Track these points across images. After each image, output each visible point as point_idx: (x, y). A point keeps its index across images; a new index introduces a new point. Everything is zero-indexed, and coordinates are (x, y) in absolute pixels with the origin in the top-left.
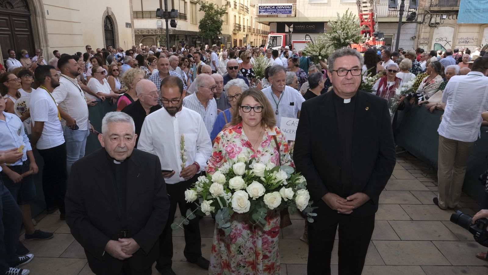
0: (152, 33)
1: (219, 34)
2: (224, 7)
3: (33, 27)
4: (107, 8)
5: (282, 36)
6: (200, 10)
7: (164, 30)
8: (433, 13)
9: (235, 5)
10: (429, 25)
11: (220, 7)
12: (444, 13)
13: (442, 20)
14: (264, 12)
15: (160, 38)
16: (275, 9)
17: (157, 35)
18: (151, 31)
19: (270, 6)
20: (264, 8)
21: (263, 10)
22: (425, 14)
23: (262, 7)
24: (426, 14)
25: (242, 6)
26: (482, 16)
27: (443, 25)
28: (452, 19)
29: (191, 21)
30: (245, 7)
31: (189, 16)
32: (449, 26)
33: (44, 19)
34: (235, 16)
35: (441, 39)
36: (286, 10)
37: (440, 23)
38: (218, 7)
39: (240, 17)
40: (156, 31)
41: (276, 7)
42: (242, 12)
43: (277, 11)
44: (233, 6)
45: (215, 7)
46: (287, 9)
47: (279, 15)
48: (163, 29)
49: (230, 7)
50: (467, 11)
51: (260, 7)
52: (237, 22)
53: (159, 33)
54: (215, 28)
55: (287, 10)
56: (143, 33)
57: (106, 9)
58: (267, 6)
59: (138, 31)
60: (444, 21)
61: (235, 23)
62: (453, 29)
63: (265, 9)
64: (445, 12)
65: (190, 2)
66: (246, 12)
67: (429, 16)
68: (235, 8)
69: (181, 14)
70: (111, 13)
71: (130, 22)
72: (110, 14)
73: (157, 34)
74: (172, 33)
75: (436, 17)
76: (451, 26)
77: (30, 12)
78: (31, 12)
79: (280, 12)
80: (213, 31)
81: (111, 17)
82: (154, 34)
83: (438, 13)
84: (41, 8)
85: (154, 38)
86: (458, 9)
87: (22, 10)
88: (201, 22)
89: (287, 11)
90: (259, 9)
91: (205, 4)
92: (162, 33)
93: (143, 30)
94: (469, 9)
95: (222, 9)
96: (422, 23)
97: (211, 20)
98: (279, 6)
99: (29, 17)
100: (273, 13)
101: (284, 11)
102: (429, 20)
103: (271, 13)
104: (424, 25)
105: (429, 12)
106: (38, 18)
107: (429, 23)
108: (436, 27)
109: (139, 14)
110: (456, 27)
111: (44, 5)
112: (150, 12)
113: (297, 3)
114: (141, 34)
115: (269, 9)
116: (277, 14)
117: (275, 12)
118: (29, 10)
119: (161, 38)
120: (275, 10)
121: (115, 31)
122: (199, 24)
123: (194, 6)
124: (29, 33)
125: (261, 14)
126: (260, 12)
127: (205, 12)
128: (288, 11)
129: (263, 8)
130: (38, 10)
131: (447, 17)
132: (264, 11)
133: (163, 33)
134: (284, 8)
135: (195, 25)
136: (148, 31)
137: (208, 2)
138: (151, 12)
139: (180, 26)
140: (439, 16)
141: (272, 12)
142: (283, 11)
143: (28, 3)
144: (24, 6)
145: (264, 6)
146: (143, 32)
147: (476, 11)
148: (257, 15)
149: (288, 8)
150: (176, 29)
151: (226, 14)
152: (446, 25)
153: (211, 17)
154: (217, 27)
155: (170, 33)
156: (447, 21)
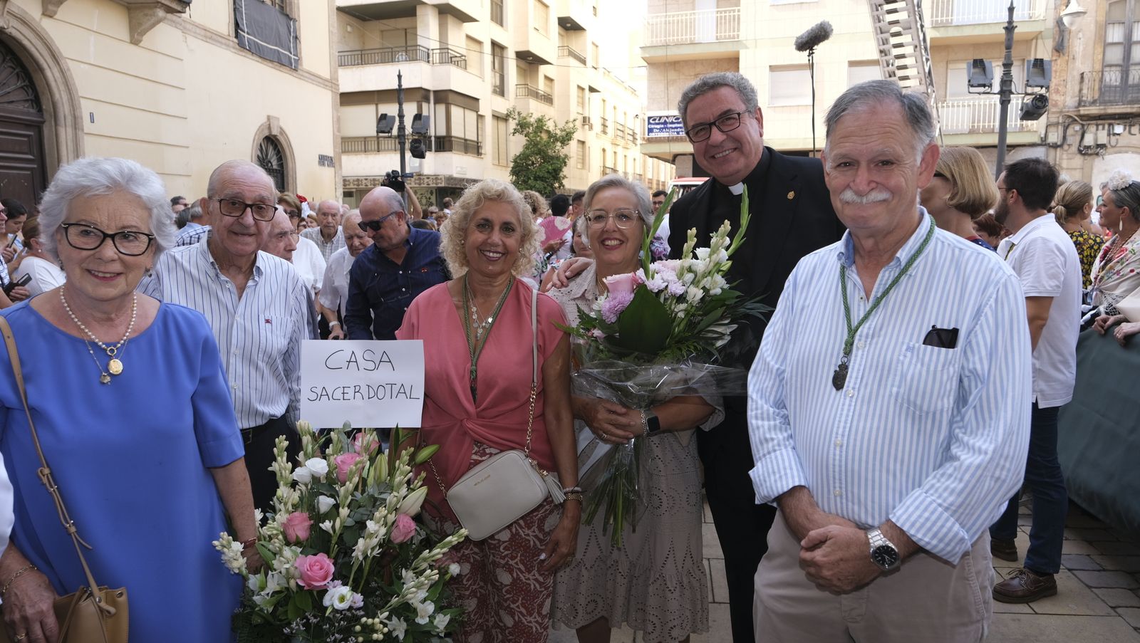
1: (559, 187)
2: (571, 125)
3: (47, 151)
4: (269, 118)
6: (514, 134)
7: (424, 176)
8: (1088, 122)
9: (604, 126)
10: (1080, 152)
11: (561, 125)
12: (1115, 119)
13: (1113, 139)
14: (661, 130)
20: (659, 120)
21: (658, 126)
22: (1066, 124)
23: (655, 120)
24: (1069, 125)
25: (621, 128)
27: (1116, 149)
29: (493, 159)
30: (627, 131)
31: (488, 147)
32: (1133, 152)
33: (80, 133)
34: (604, 150)
37: (1109, 146)
38: (557, 126)
39: (615, 153)
42: (621, 142)
44: (597, 127)
45: (550, 126)
49: (591, 128)
51: (649, 118)
52: (610, 164)
54: (548, 172)
57: (264, 120)
58: (667, 117)
60: (1117, 140)
61: (604, 167)
63: (662, 124)
64: (1119, 119)
65: (493, 116)
66: (629, 142)
67: (1077, 128)
68: (604, 132)
69: (468, 142)
70: (279, 130)
71: (330, 153)
72: (275, 132)
74: (443, 185)
75: (1097, 130)
77: (42, 115)
78: (46, 116)
80: (542, 179)
81: (278, 140)
83: (1099, 122)
84: (73, 106)
87: (23, 110)
88: (515, 161)
90: (649, 123)
91: (525, 119)
92: (420, 184)
95: (565, 130)
96: (1061, 146)
97: (540, 154)
99: (38, 127)
102: (1078, 138)
103: (678, 133)
104: (1066, 151)
105: (1076, 120)
106: (62, 131)
107: (1080, 146)
108: (1097, 154)
109: (370, 142)
111: (81, 99)
115: (672, 123)
118: (40, 110)
121: (287, 172)
122: (512, 165)
123: (502, 125)
124: (35, 166)
125: (652, 135)
126: (650, 131)
127: (525, 136)
130: (64, 109)
131: (1125, 129)
132: (660, 129)
133: (422, 185)
135: (504, 169)
139: (465, 169)
140: (1103, 129)
141: (679, 130)
143: (40, 94)
144: (27, 100)
145: (660, 117)
148: (644, 138)
150: (455, 175)
151: (580, 145)
152: (1124, 149)
153: (540, 149)
154: (554, 170)
155: (440, 185)
156: (1126, 139)
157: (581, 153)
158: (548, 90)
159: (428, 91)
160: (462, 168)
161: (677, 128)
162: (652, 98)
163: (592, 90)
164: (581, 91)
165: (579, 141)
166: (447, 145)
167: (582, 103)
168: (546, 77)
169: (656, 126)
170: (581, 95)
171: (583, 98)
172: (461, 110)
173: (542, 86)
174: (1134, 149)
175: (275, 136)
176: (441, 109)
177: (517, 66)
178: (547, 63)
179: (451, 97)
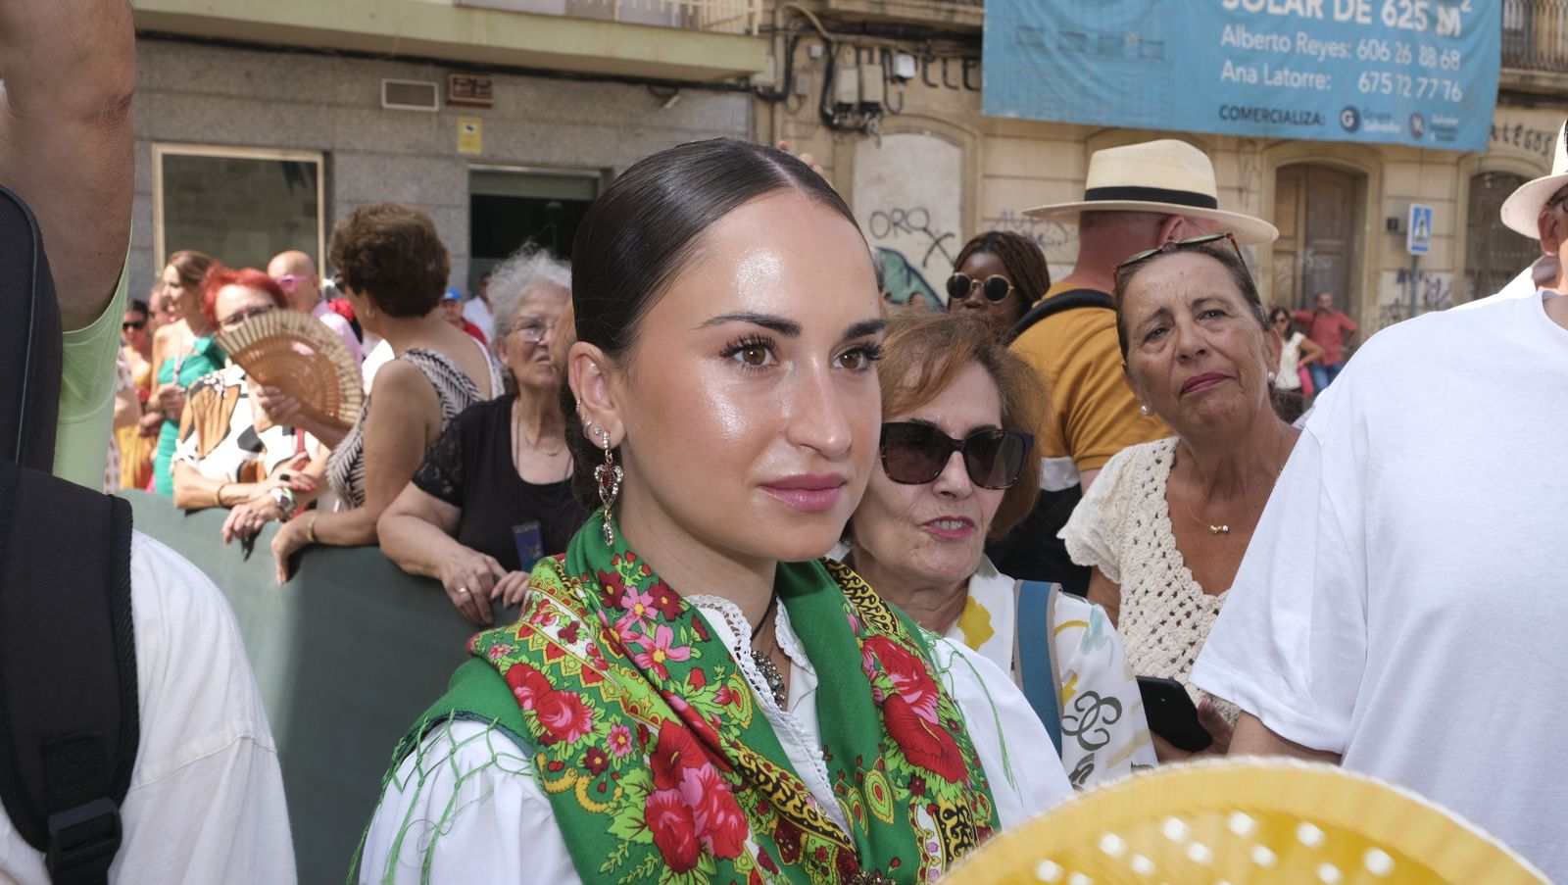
8: (842, 37)
10: (827, 121)
12: (896, 36)
13: (894, 91)
22: (792, 35)
24: (797, 39)
26: (1098, 80)
27: (899, 121)
28: (942, 87)
32: (937, 134)
35: (897, 216)
37: (886, 113)
50: (1024, 37)
60: (901, 95)
62: (955, 153)
64: (905, 36)
67: (818, 50)
75: (858, 62)
76: (944, 129)
83: (866, 40)
86: (975, 22)
94: (1034, 24)
96: (782, 98)
102: (819, 79)
104: (794, 113)
105: (814, 28)
107: (823, 103)
108: (863, 131)
110: (968, 140)
131: (916, 68)
140: (871, 61)
147: (1066, 42)
152: (915, 123)
156: (917, 98)
174: (934, 125)
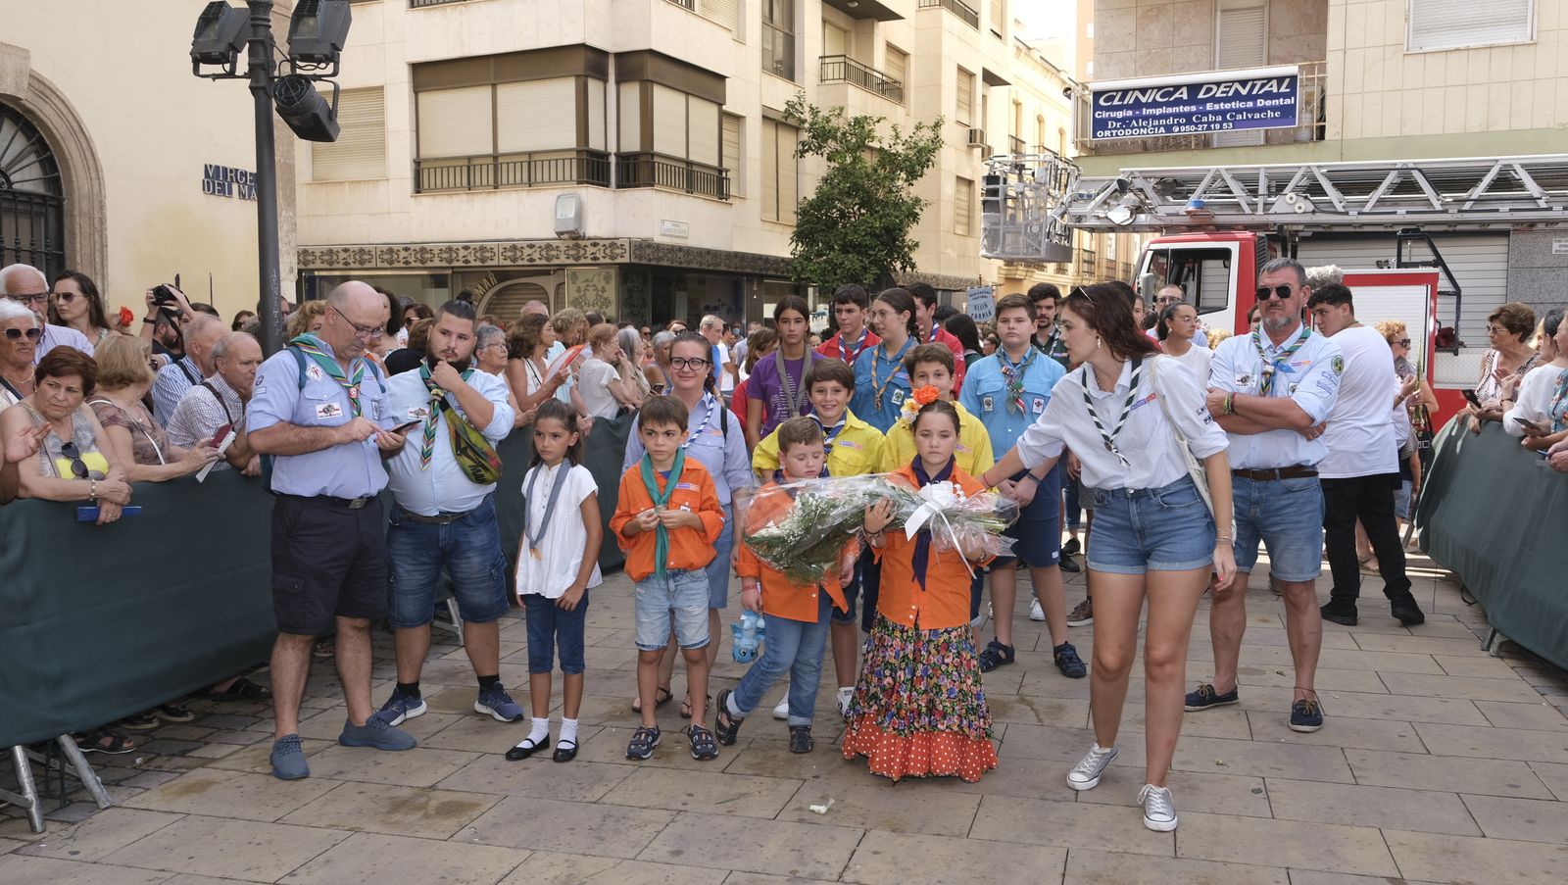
0: (532, 260)
1: (904, 268)
2: (927, 134)
5: (1234, 247)
7: (588, 243)
11: (904, 136)
14: (1125, 123)
15: (573, 288)
16: (1192, 100)
17: (562, 267)
18: (527, 251)
19: (1159, 88)
20: (1122, 99)
21: (1120, 114)
23: (1111, 99)
29: (764, 209)
31: (748, 183)
36: (1260, 103)
38: (897, 137)
40: (549, 247)
41: (1194, 88)
43: (1206, 113)
45: (883, 137)
46: (1269, 95)
47: (1216, 132)
48: (584, 238)
51: (1097, 95)
53: (563, 260)
54: (874, 235)
55: (1268, 103)
56: (489, 263)
58: (1143, 91)
59: (465, 253)
65: (764, 117)
69: (695, 168)
70: (26, 81)
71: (247, 163)
73: (555, 261)
74: (626, 260)
79: (1220, 118)
80: (859, 249)
81: (31, 112)
82: (538, 262)
85: (549, 284)
88: (803, 213)
89: (1264, 109)
90: (1097, 107)
91: (827, 121)
92: (578, 258)
93: (488, 245)
95: (916, 145)
97: (857, 195)
98: (1218, 84)
100: (1179, 125)
101: (1248, 110)
103: (1169, 128)
109: (478, 168)
112: (530, 154)
113: (1333, 60)
114: (479, 263)
115: (1155, 104)
116: (1201, 130)
117: (1189, 122)
119: (583, 286)
120: (1193, 108)
121: (72, 204)
122: (794, 220)
123: (788, 142)
125: (1105, 136)
126: (1100, 125)
127: (829, 159)
128: (1273, 109)
129: (1116, 102)
132: (1123, 120)
133: (583, 261)
134: (1247, 92)
136: (514, 248)
137: (841, 109)
138: (535, 157)
139: (683, 227)
141: (1170, 121)
142: (1240, 111)
145: (1125, 92)
146: (488, 254)
148: (1083, 145)
149: (1275, 90)
150: (658, 239)
151: (964, 189)
153: (856, 184)
154: (888, 230)
155: (619, 260)
157: (965, 205)
158: (896, 75)
159: (605, 54)
160: (676, 224)
161: (1166, 116)
162: (1105, 52)
163: (991, 79)
164: (966, 79)
165: (959, 178)
166: (643, 172)
167: (967, 102)
168: (890, 47)
169: (1113, 115)
170: (966, 87)
171: (971, 94)
172: (680, 98)
173: (880, 61)
175: (16, 100)
176: (632, 93)
177: (824, 21)
178: (892, 16)
179: (651, 67)
